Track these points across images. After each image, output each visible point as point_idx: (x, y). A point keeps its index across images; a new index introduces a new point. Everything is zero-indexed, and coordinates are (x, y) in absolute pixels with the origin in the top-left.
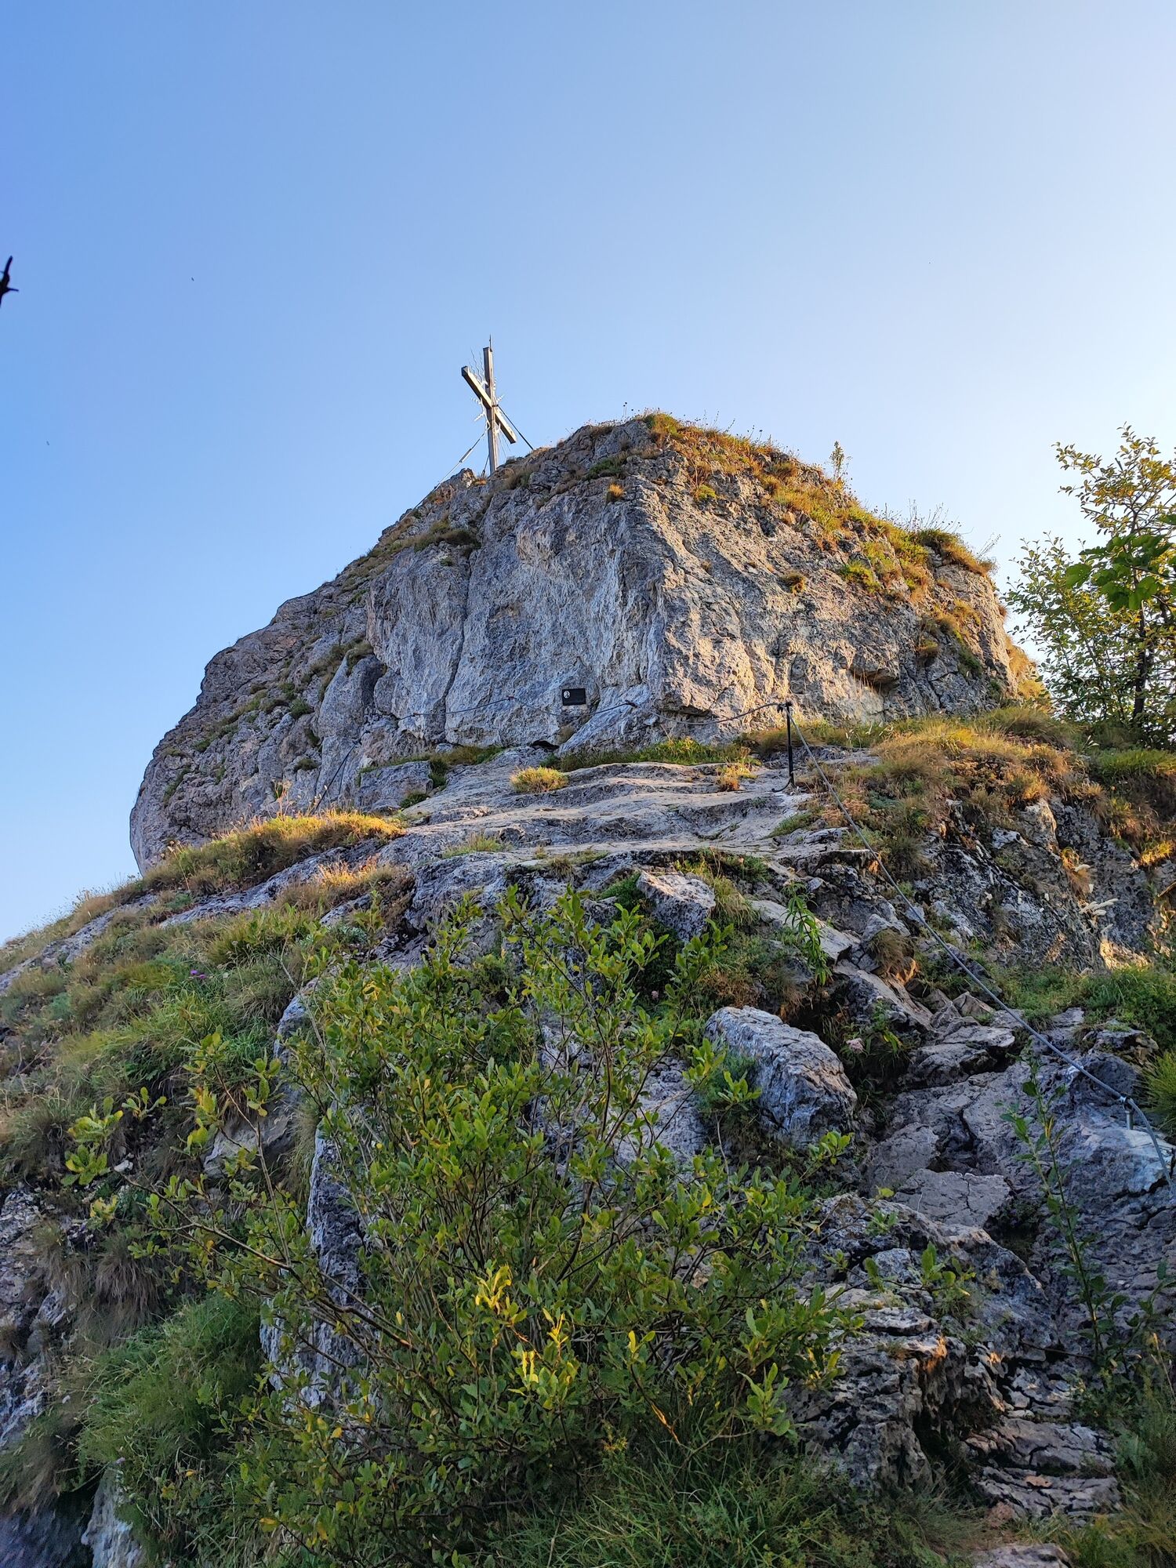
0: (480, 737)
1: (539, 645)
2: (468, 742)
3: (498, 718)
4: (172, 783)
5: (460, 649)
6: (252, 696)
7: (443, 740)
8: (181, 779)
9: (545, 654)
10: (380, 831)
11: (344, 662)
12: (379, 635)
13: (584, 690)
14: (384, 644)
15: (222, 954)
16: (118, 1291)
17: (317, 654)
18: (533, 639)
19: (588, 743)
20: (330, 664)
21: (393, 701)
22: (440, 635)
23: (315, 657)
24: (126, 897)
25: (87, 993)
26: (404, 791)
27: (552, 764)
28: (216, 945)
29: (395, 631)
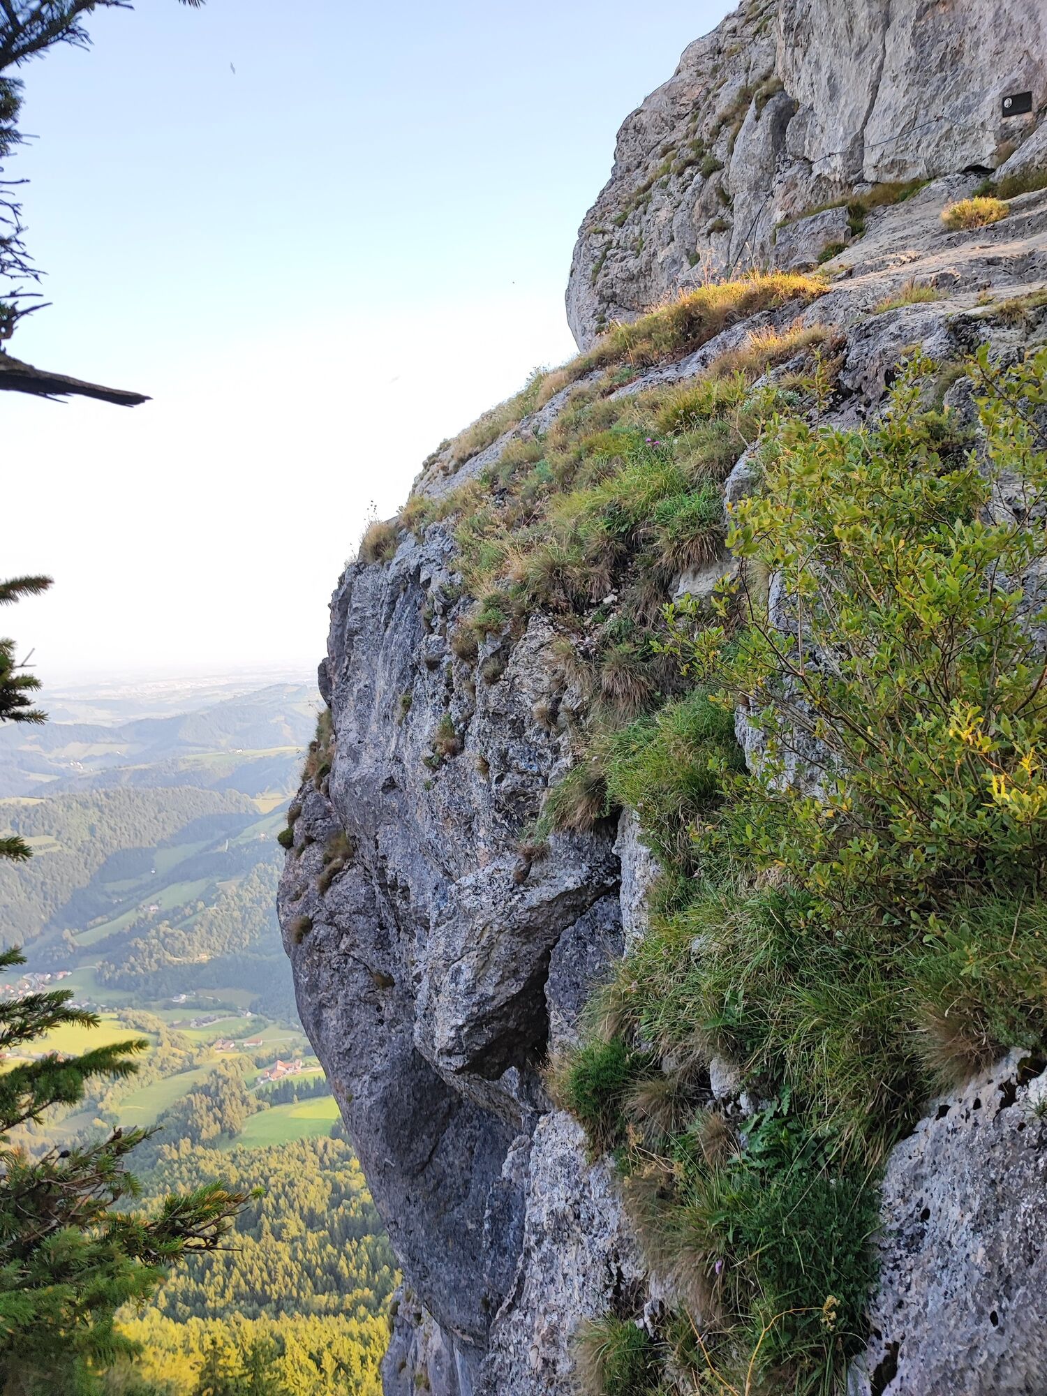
0: (903, 170)
1: (977, 44)
2: (889, 178)
3: (924, 145)
4: (597, 261)
5: (881, 67)
6: (663, 160)
7: (861, 180)
8: (604, 256)
9: (984, 55)
10: (804, 291)
11: (753, 106)
12: (790, 67)
13: (1030, 93)
14: (795, 77)
15: (668, 422)
16: (619, 690)
17: (725, 100)
18: (968, 39)
19: (1032, 160)
20: (737, 110)
21: (806, 142)
22: (858, 54)
23: (723, 104)
24: (578, 374)
25: (562, 459)
26: (820, 243)
27: (987, 192)
28: (662, 414)
29: (807, 58)
